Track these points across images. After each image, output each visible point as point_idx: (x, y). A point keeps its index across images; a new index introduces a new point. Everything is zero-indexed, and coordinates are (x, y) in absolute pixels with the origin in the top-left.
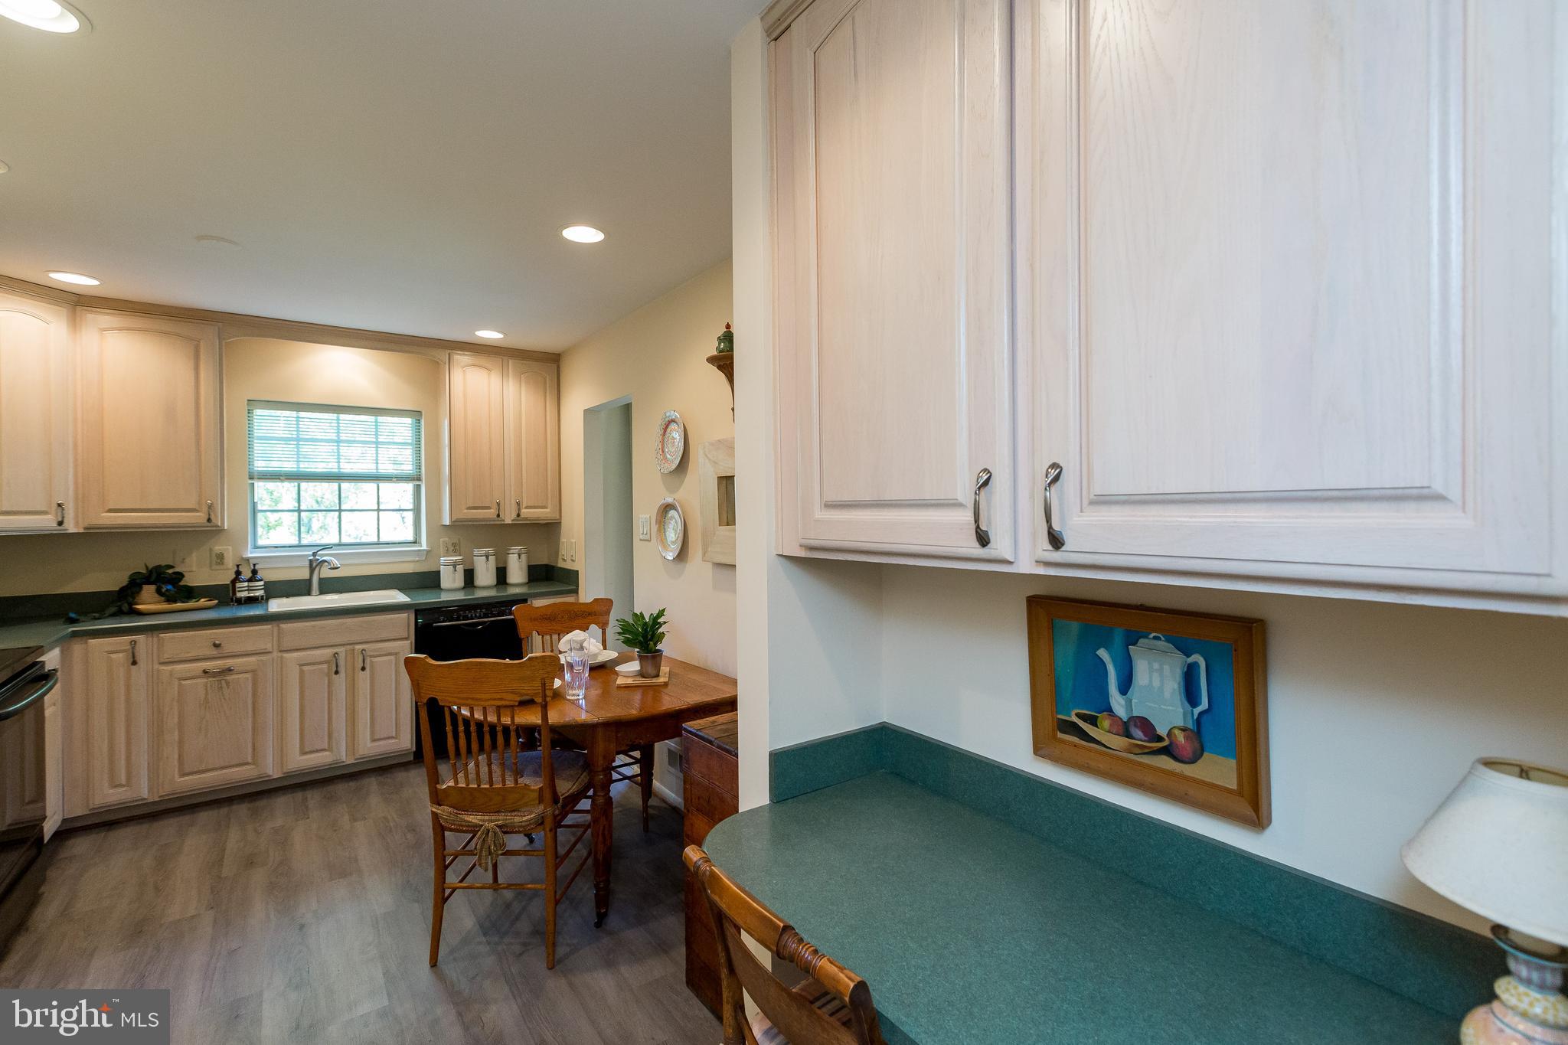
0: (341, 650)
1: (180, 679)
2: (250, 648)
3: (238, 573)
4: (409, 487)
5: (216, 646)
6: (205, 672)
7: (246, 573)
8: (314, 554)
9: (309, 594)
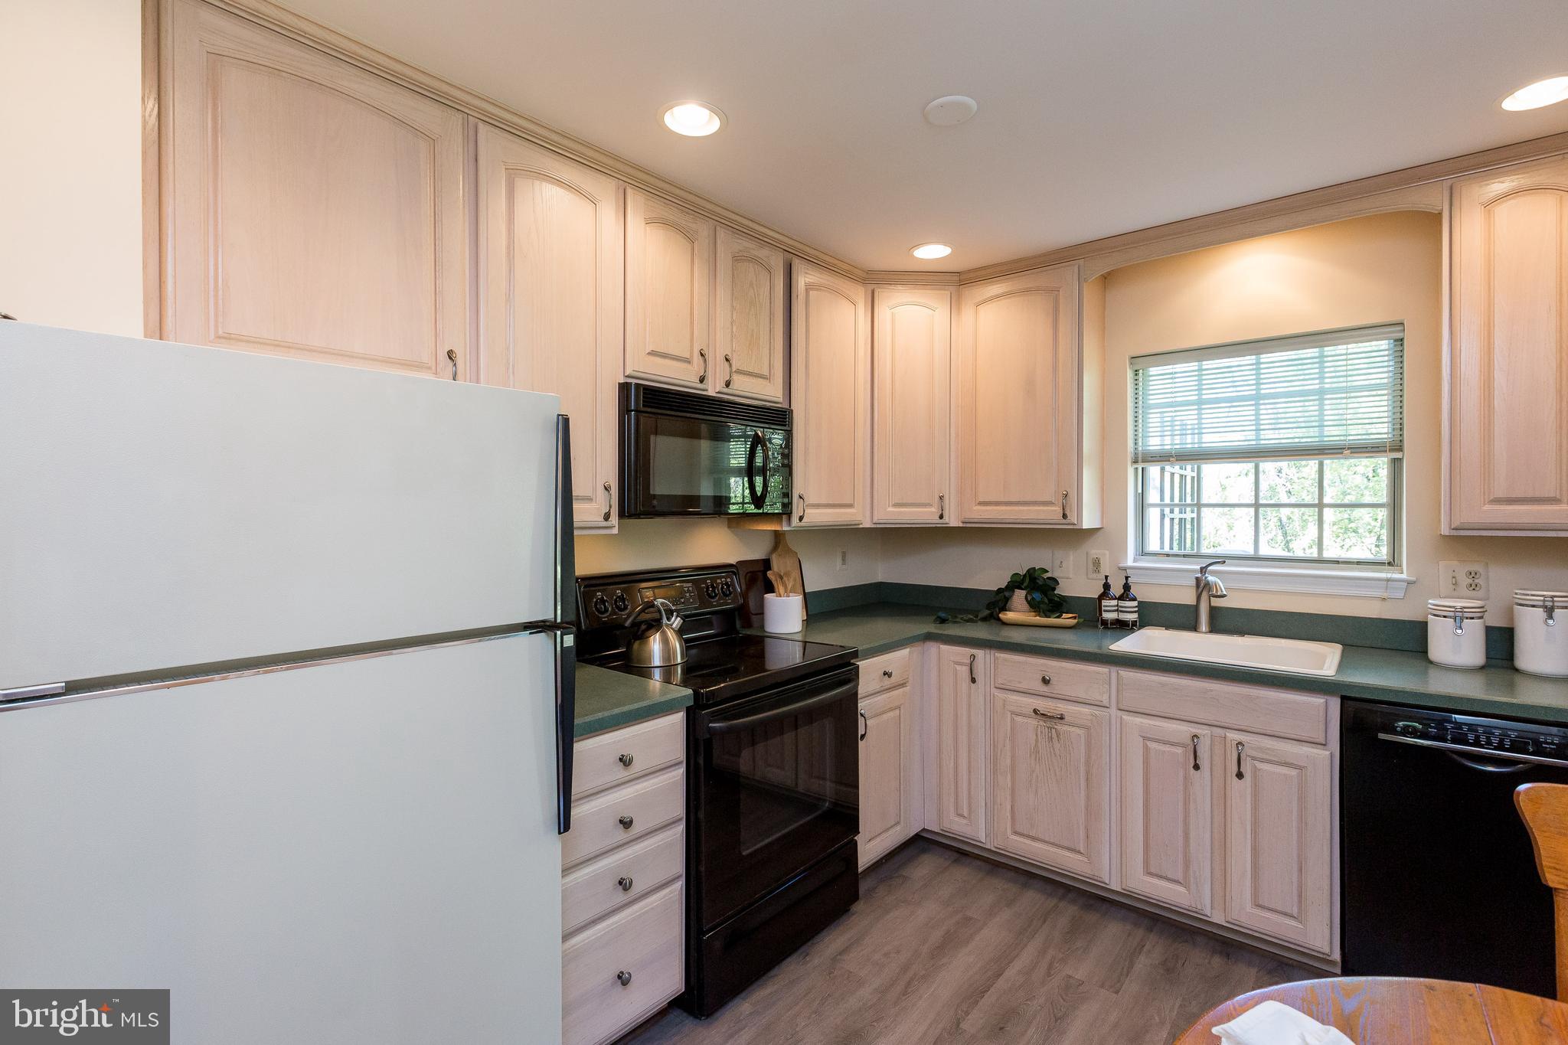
0: (1203, 731)
1: (1013, 713)
2: (1081, 694)
3: (1107, 586)
4: (1381, 464)
5: (1046, 681)
6: (1035, 711)
7: (1117, 589)
8: (1203, 570)
9: (1194, 628)
